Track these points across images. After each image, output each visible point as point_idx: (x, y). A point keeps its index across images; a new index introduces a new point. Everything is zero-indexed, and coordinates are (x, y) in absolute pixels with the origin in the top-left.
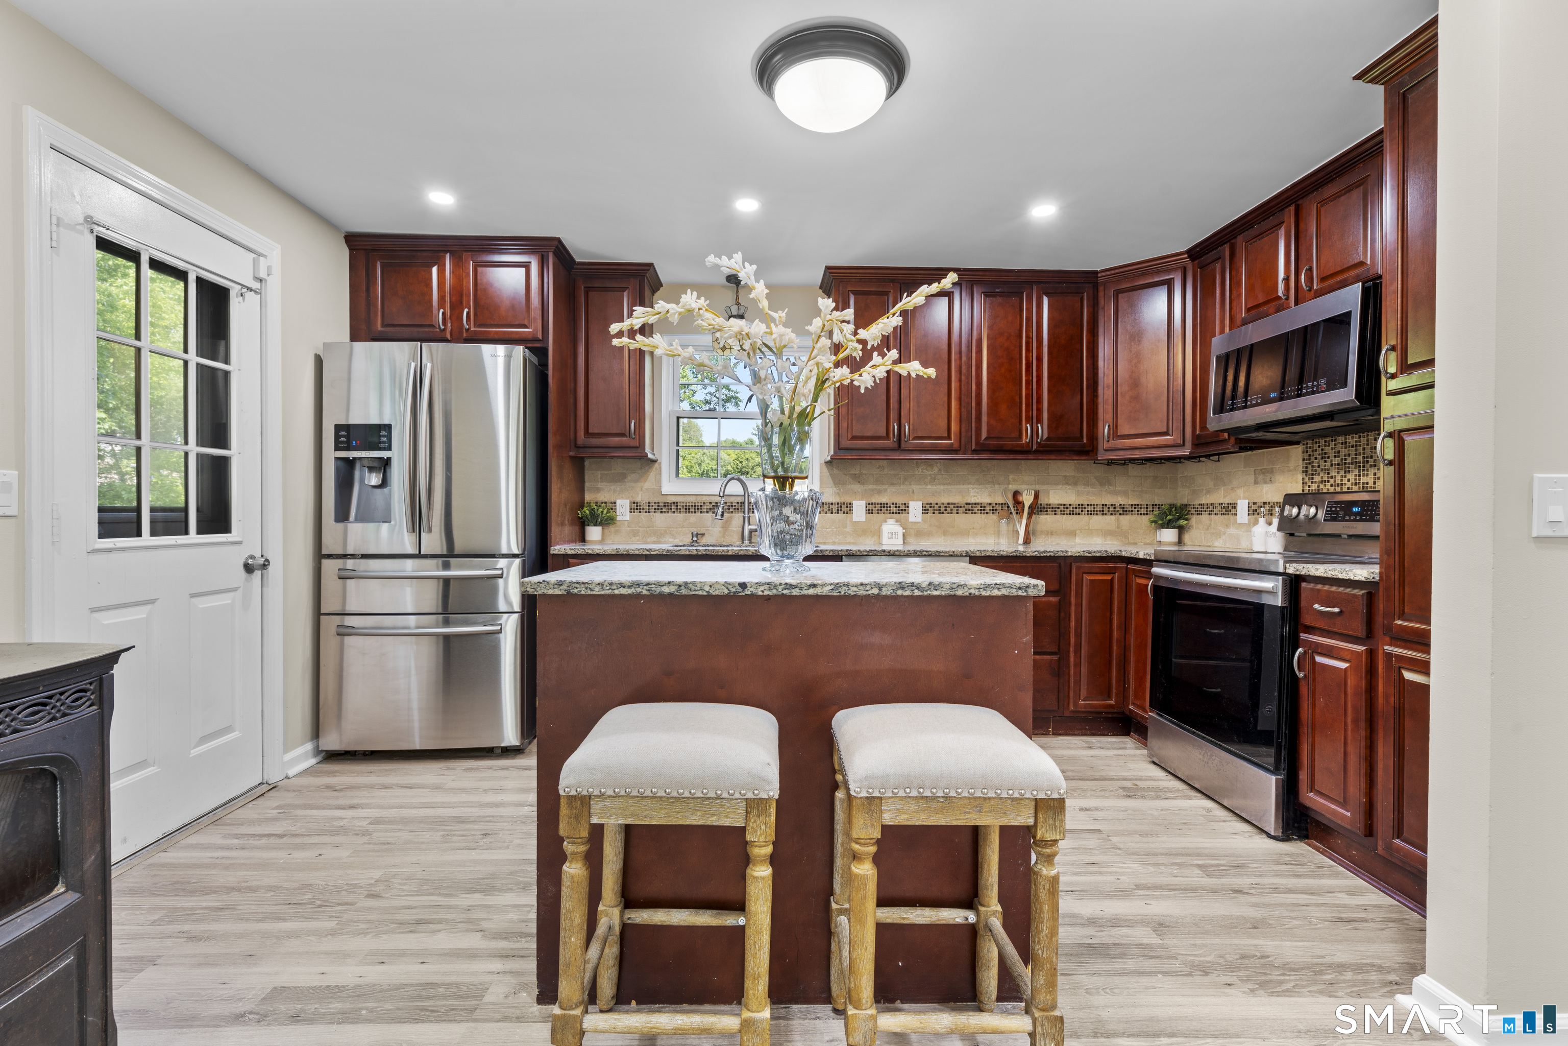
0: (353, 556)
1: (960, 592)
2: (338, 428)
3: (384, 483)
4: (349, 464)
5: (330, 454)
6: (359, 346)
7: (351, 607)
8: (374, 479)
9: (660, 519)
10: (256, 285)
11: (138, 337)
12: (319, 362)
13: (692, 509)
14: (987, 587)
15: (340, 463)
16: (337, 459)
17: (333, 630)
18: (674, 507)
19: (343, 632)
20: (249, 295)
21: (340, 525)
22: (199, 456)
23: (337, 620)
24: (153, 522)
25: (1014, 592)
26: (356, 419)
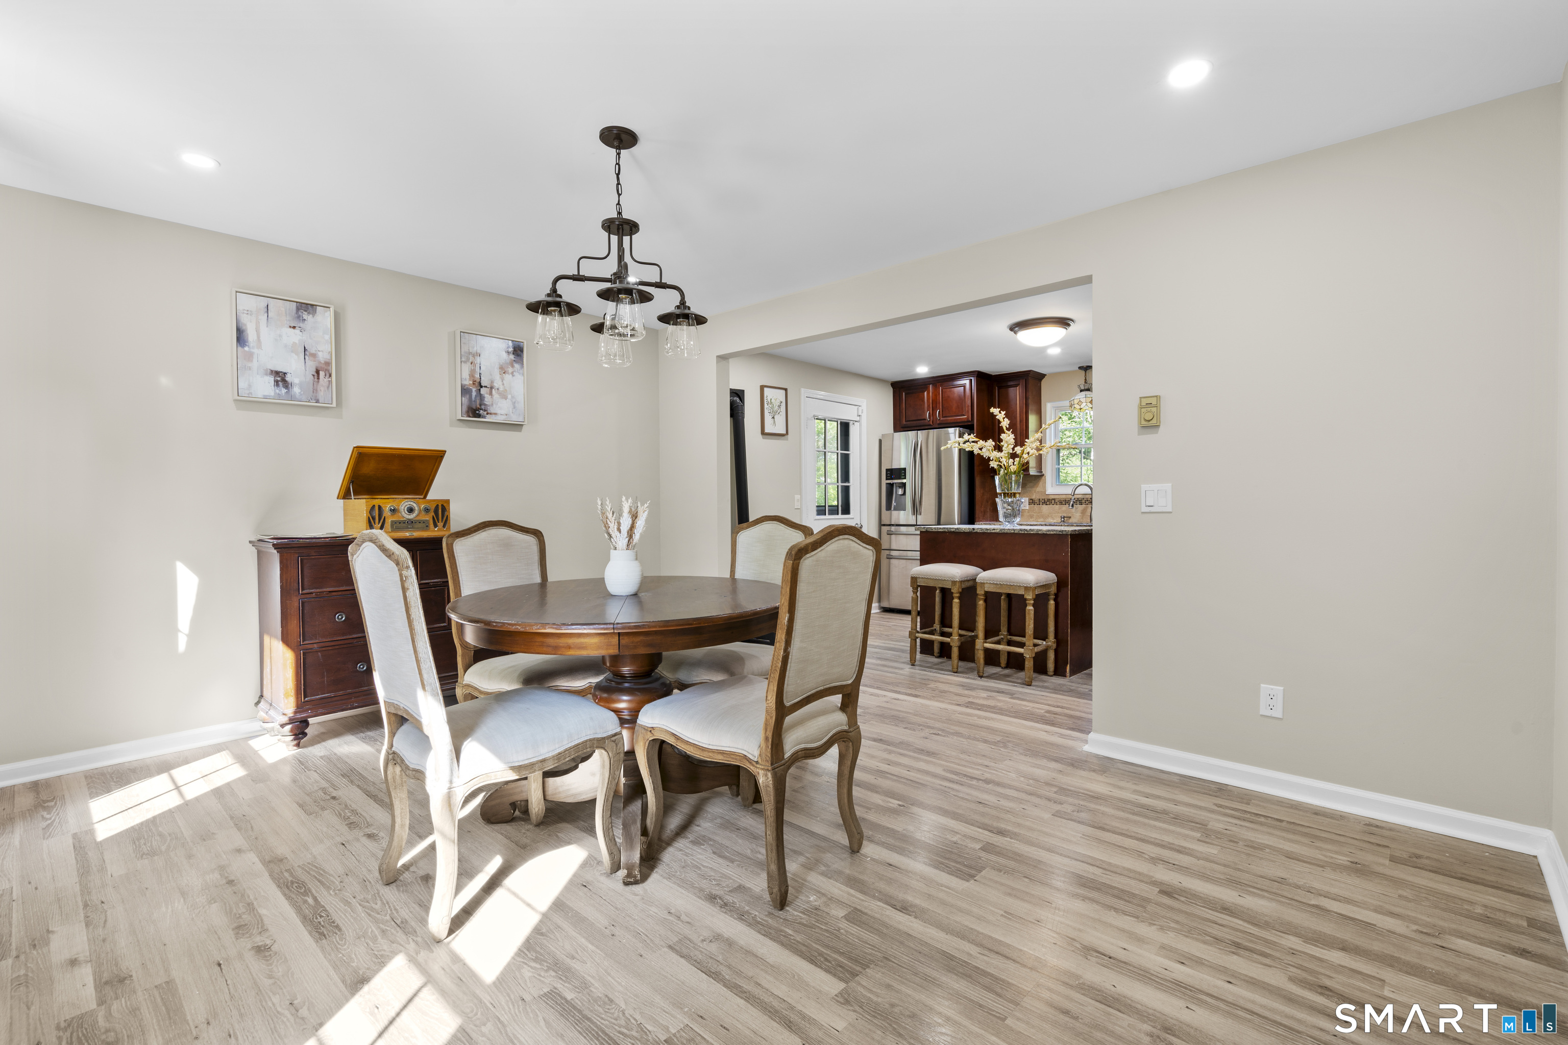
0: (893, 525)
1: (1040, 533)
2: (887, 470)
3: (904, 494)
4: (891, 485)
5: (884, 482)
6: (897, 434)
7: (893, 547)
8: (900, 492)
9: (1045, 508)
10: (858, 419)
11: (825, 449)
12: (880, 441)
13: (1064, 503)
14: (1049, 531)
15: (888, 485)
16: (887, 484)
17: (885, 556)
18: (1053, 502)
19: (890, 557)
20: (856, 423)
21: (888, 512)
22: (842, 486)
23: (887, 552)
24: (829, 510)
25: (1058, 533)
26: (895, 466)
